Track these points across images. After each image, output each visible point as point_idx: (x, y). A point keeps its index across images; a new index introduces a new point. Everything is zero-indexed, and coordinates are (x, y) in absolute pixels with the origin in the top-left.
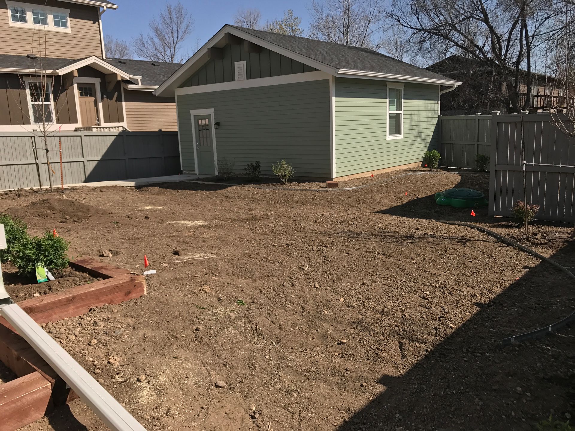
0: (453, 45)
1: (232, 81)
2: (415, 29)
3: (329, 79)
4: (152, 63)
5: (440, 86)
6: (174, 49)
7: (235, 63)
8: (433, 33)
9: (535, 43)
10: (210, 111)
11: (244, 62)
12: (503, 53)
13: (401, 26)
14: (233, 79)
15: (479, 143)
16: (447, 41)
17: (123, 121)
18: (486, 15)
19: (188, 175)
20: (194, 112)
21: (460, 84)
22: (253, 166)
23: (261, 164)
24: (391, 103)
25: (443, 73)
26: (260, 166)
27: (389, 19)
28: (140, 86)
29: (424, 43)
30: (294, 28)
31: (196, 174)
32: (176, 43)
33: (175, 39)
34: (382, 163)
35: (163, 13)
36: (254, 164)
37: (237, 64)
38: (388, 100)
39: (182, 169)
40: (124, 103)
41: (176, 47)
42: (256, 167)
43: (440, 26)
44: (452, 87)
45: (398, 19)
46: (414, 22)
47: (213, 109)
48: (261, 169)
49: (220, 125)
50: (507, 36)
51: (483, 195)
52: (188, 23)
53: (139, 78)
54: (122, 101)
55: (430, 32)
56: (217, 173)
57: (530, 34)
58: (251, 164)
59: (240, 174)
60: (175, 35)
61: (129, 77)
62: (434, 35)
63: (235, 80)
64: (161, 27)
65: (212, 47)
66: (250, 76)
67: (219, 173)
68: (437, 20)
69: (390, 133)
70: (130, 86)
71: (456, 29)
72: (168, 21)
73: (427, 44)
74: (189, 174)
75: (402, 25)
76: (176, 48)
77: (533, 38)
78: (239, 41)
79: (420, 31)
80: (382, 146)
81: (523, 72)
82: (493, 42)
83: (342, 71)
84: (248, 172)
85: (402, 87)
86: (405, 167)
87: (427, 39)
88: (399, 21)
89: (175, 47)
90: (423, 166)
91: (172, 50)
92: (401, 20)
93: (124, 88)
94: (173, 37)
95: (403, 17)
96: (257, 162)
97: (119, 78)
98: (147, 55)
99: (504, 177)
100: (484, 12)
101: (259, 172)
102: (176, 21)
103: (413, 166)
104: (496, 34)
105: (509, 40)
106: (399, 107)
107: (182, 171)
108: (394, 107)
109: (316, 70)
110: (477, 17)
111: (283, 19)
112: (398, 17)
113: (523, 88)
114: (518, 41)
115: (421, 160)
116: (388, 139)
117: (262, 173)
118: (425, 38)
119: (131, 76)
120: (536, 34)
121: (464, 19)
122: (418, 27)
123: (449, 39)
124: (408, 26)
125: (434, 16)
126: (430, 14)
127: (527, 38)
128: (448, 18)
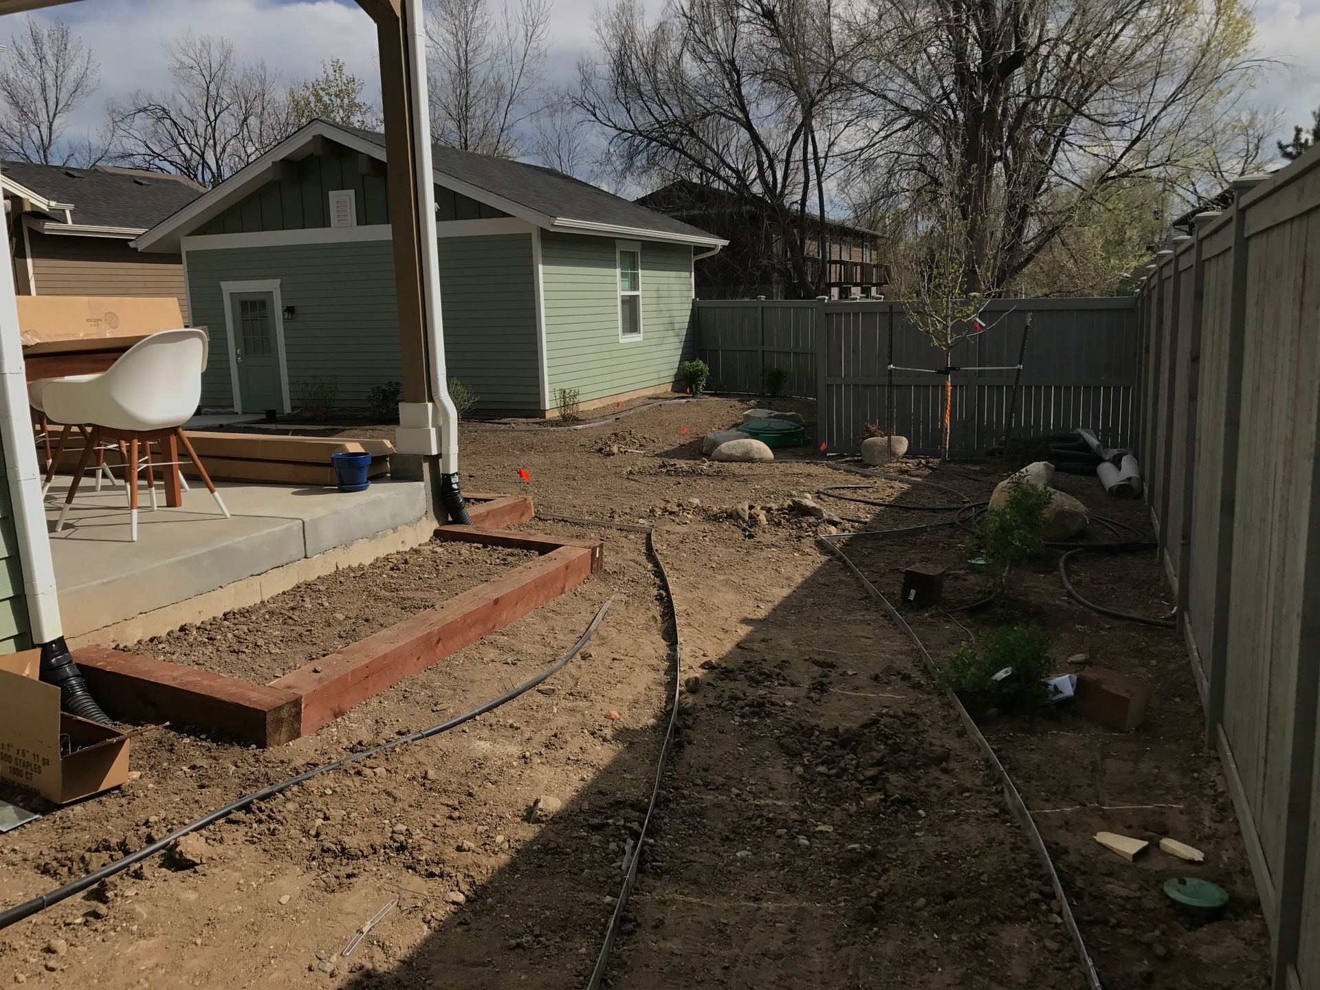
0: (692, 166)
1: (324, 226)
2: (624, 131)
3: (530, 234)
4: (64, 171)
5: (692, 247)
6: (50, 129)
7: (331, 193)
8: (653, 139)
9: (829, 169)
10: (272, 286)
11: (352, 192)
12: (779, 185)
13: (597, 123)
14: (325, 222)
15: (764, 348)
16: (677, 155)
18: (747, 117)
20: (231, 287)
21: (726, 243)
22: (384, 391)
24: (623, 275)
25: (672, 214)
26: (398, 391)
27: (578, 108)
28: (70, 225)
30: (346, 101)
31: (236, 413)
32: (55, 115)
33: (52, 104)
34: (615, 383)
35: (19, 42)
37: (334, 196)
38: (618, 271)
40: (29, 261)
41: (56, 123)
43: (666, 125)
44: (712, 249)
45: (591, 109)
46: (622, 119)
47: (279, 281)
49: (296, 312)
50: (784, 156)
51: (802, 428)
52: (83, 70)
53: (68, 208)
54: (25, 258)
55: (644, 137)
56: (288, 409)
57: (821, 154)
58: (378, 388)
60: (51, 96)
61: (48, 206)
62: (654, 143)
63: (329, 226)
64: (12, 76)
65: (281, 160)
66: (363, 219)
67: (293, 408)
68: (660, 116)
69: (625, 331)
70: (49, 226)
71: (693, 134)
72: (33, 61)
73: (641, 160)
74: (217, 413)
75: (601, 122)
76: (53, 128)
77: (826, 161)
79: (634, 135)
80: (614, 354)
81: (813, 221)
82: (760, 164)
83: (561, 221)
84: (375, 403)
85: (637, 249)
86: (650, 392)
87: (640, 148)
88: (595, 115)
89: (51, 124)
90: (674, 389)
91: (45, 131)
92: (597, 111)
93: (29, 229)
94: (46, 101)
95: (602, 107)
97: (28, 208)
99: (839, 395)
100: (743, 109)
102: (52, 62)
103: (660, 391)
104: (767, 152)
105: (788, 162)
106: (634, 287)
108: (627, 284)
109: (505, 215)
110: (731, 116)
111: (322, 80)
112: (594, 107)
113: (811, 248)
114: (801, 166)
115: (671, 379)
116: (621, 341)
118: (638, 146)
119: (53, 204)
120: (830, 154)
121: (704, 116)
122: (629, 128)
123: (682, 152)
124: (610, 124)
125: (655, 108)
126: (648, 103)
127: (816, 159)
128: (677, 111)
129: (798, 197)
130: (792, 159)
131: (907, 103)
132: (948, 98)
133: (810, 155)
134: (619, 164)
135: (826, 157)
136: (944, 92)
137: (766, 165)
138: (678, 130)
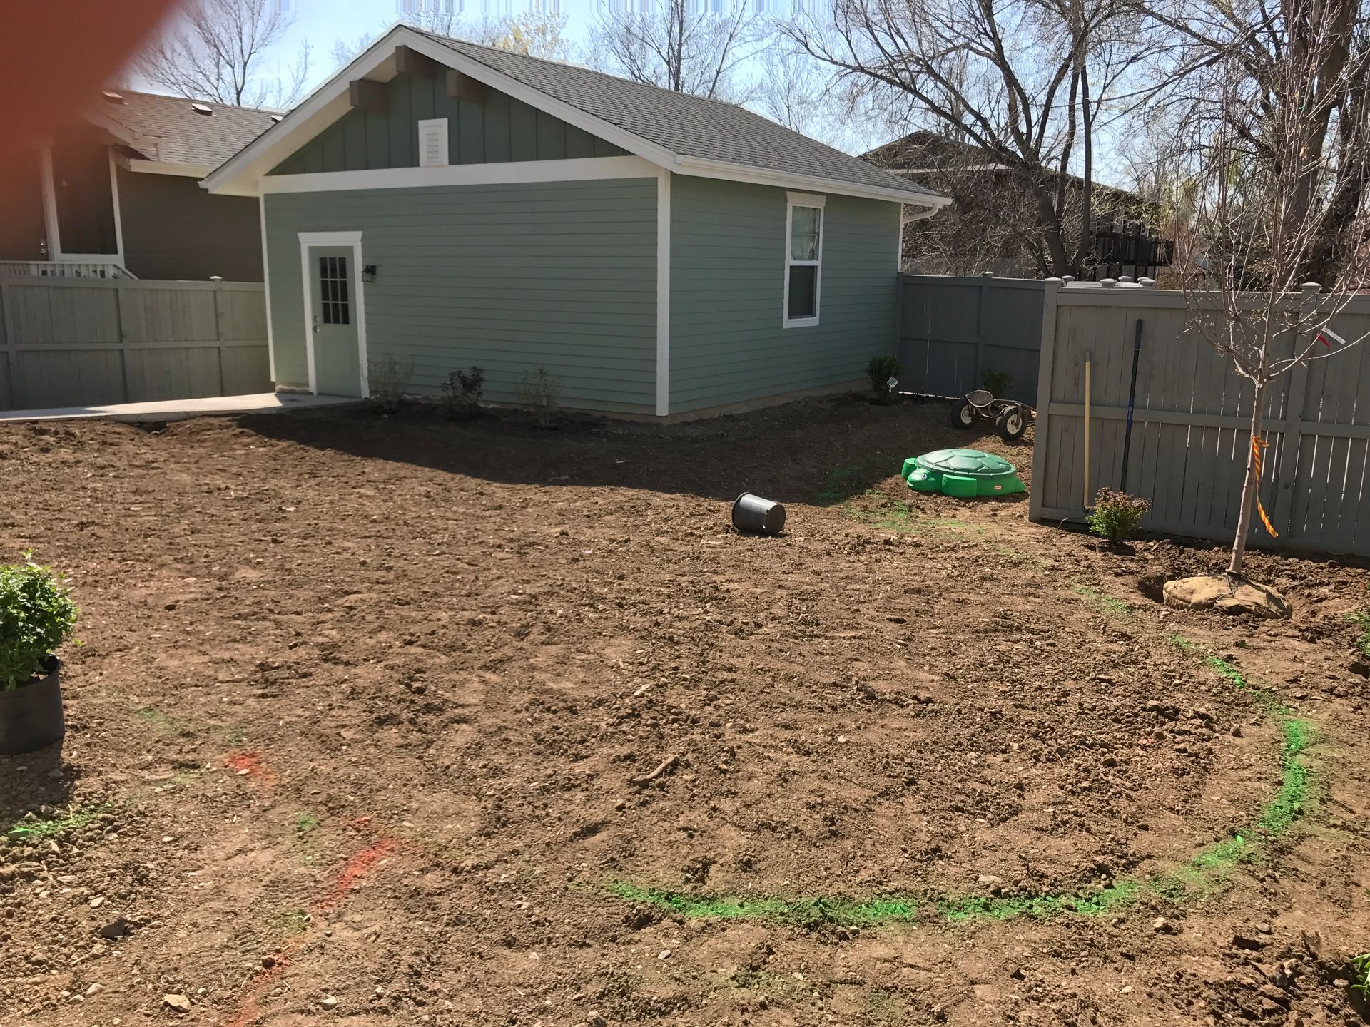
1: (412, 166)
2: (840, 65)
3: (656, 179)
5: (903, 206)
6: (245, 69)
7: (421, 123)
8: (881, 77)
10: (351, 240)
11: (444, 122)
12: (1035, 134)
13: (810, 56)
14: (411, 160)
15: (987, 341)
16: (911, 96)
17: (116, 252)
18: (999, 49)
19: (291, 397)
20: (309, 240)
21: (949, 201)
22: (464, 382)
23: (484, 376)
24: (795, 239)
26: (482, 379)
29: (860, 99)
30: (549, 37)
31: (312, 393)
33: (247, 44)
36: (468, 374)
37: (423, 125)
38: (788, 233)
39: (273, 379)
40: (116, 204)
41: (250, 63)
42: (472, 383)
43: (898, 62)
44: (931, 209)
45: (802, 38)
47: (358, 235)
48: (484, 386)
49: (378, 271)
51: (1013, 468)
54: (111, 200)
55: (874, 75)
56: (365, 393)
57: (1094, 95)
58: (459, 373)
59: (426, 398)
61: (133, 138)
62: (882, 82)
63: (418, 165)
65: (361, 80)
66: (457, 157)
68: (890, 49)
69: (792, 313)
70: (135, 162)
71: (931, 72)
73: (866, 102)
74: (291, 392)
75: (812, 54)
76: (248, 67)
77: (1099, 106)
78: (432, 69)
79: (854, 70)
80: (773, 343)
81: (1077, 182)
82: (1012, 108)
83: (694, 161)
84: (451, 393)
85: (820, 204)
87: (866, 88)
88: (806, 46)
89: (245, 64)
92: (810, 41)
93: (117, 165)
94: (241, 40)
95: (816, 35)
96: (475, 368)
98: (172, 79)
100: (995, 39)
101: (480, 394)
104: (1021, 92)
105: (1048, 106)
106: (812, 252)
107: (273, 384)
109: (625, 153)
110: (981, 49)
111: (523, 15)
112: (806, 36)
114: (1066, 111)
116: (786, 326)
117: (484, 397)
118: (863, 88)
120: (1105, 96)
121: (948, 51)
122: (848, 62)
123: (916, 93)
124: (825, 56)
125: (884, 39)
126: (876, 33)
127: (1086, 103)
128: (914, 44)
129: (1058, 152)
130: (1054, 103)
131: (1214, 35)
132: (1269, 26)
133: (1079, 99)
134: (838, 108)
135: (1099, 102)
136: (1265, 17)
137: (1020, 108)
138: (913, 67)
